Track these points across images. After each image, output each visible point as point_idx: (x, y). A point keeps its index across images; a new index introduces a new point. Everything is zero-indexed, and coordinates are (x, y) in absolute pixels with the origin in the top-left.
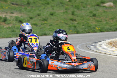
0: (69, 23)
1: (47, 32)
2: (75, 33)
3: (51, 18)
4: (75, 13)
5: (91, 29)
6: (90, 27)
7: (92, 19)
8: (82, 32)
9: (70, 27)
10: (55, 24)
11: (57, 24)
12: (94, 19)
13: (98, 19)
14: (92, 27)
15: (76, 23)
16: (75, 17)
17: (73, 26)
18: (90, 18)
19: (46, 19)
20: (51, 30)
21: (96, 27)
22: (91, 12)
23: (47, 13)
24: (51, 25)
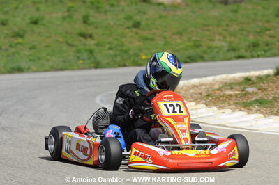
0: (76, 43)
1: (23, 65)
2: (90, 68)
3: (33, 31)
4: (91, 20)
5: (130, 58)
6: (126, 52)
7: (130, 34)
8: (108, 64)
9: (78, 51)
10: (43, 44)
11: (47, 46)
12: (137, 33)
13: (145, 33)
14: (131, 52)
15: (93, 42)
16: (90, 30)
17: (86, 51)
18: (128, 30)
19: (21, 33)
20: (34, 60)
21: (142, 54)
22: (129, 18)
23: (23, 19)
24: (33, 48)
